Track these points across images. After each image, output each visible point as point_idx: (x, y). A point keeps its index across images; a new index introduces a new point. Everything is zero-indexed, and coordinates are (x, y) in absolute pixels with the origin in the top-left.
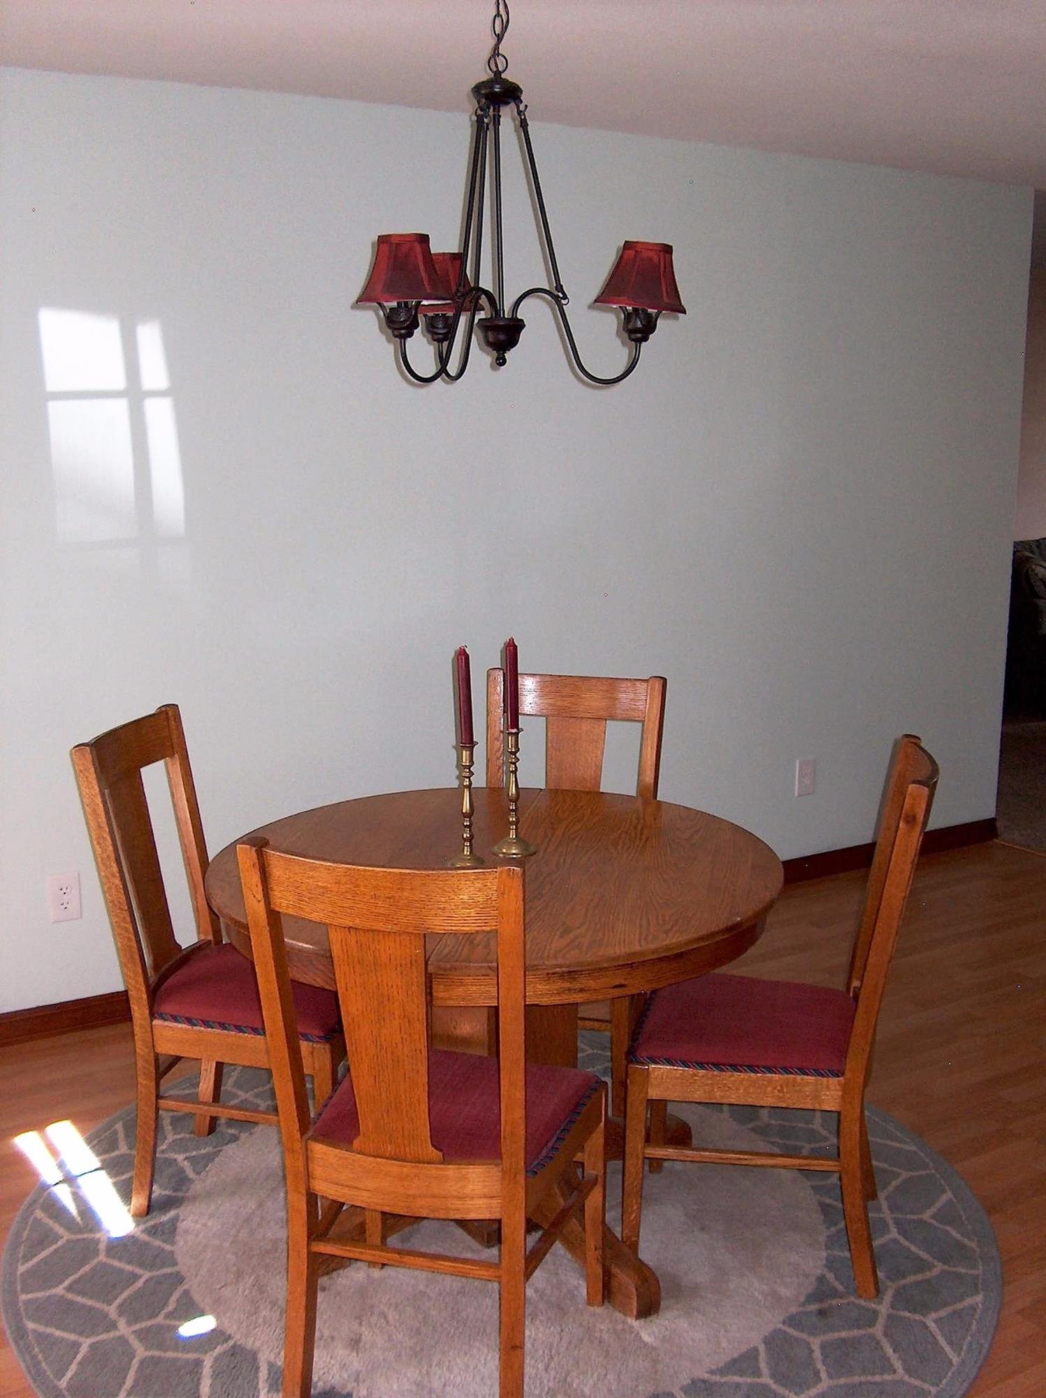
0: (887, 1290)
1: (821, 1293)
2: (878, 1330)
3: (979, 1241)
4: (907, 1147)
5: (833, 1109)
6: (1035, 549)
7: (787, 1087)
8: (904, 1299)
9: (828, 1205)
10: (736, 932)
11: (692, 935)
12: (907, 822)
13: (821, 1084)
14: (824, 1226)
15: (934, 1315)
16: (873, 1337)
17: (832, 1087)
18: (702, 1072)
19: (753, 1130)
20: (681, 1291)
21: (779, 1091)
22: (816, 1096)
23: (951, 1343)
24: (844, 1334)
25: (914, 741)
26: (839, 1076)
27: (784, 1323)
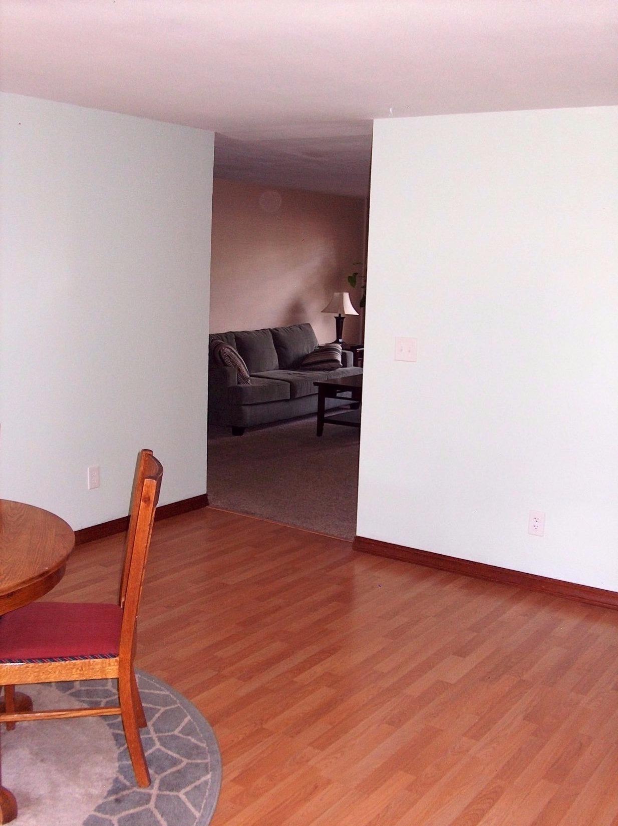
0: (155, 780)
1: (117, 788)
2: (151, 805)
3: (207, 743)
4: (162, 693)
5: (114, 677)
6: (225, 338)
7: (85, 666)
8: (166, 785)
9: (117, 734)
10: (46, 576)
11: (18, 581)
12: (145, 502)
13: (105, 663)
14: (117, 747)
15: (183, 791)
16: (149, 810)
17: (112, 664)
18: (31, 665)
19: (71, 694)
20: (29, 801)
21: (80, 670)
22: (103, 670)
23: (195, 806)
24: (132, 811)
25: (149, 452)
26: (115, 657)
27: (95, 810)
